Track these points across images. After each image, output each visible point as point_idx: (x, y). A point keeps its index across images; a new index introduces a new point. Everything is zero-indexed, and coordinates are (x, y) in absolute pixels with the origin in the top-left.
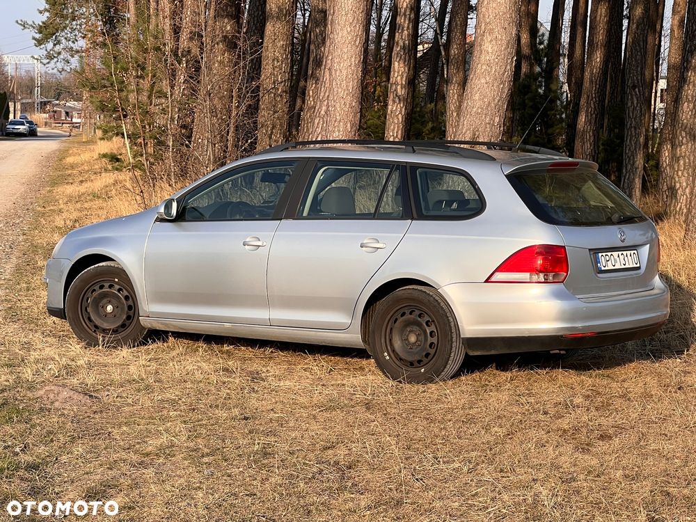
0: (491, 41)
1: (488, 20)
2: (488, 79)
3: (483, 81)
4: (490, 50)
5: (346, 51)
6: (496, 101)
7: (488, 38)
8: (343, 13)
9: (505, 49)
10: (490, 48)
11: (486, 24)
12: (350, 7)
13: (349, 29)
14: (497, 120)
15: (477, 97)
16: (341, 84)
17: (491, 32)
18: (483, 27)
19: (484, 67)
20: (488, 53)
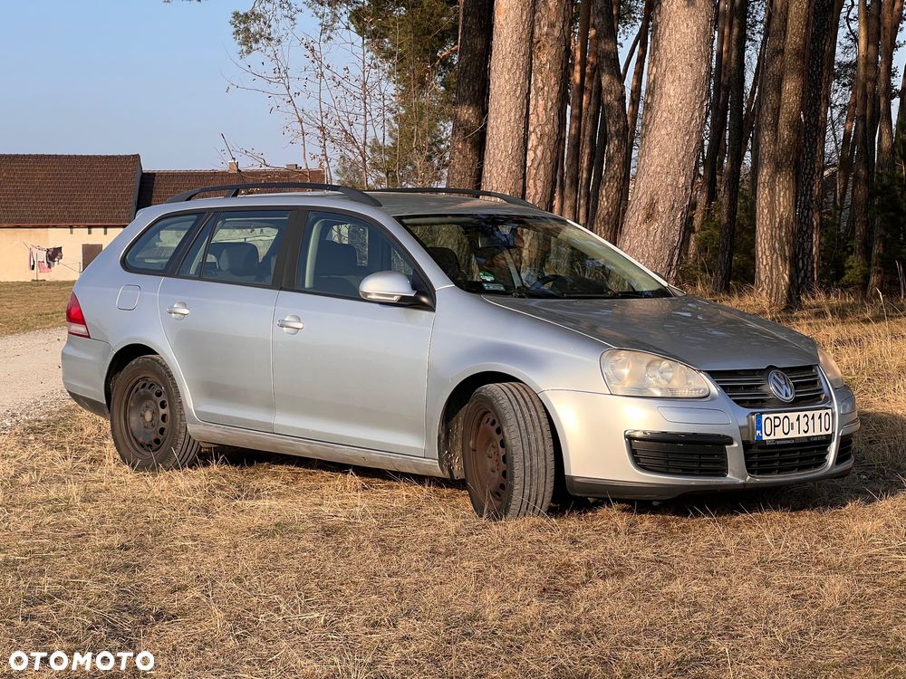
0: (674, 81)
1: (669, 56)
2: (669, 129)
3: (663, 132)
4: (672, 93)
5: (504, 103)
6: (681, 157)
7: (669, 77)
8: (500, 57)
9: (692, 91)
10: (672, 90)
11: (668, 60)
12: (509, 50)
13: (507, 77)
14: (682, 180)
15: (655, 152)
16: (497, 144)
17: (674, 69)
18: (664, 65)
19: (665, 115)
20: (669, 97)
